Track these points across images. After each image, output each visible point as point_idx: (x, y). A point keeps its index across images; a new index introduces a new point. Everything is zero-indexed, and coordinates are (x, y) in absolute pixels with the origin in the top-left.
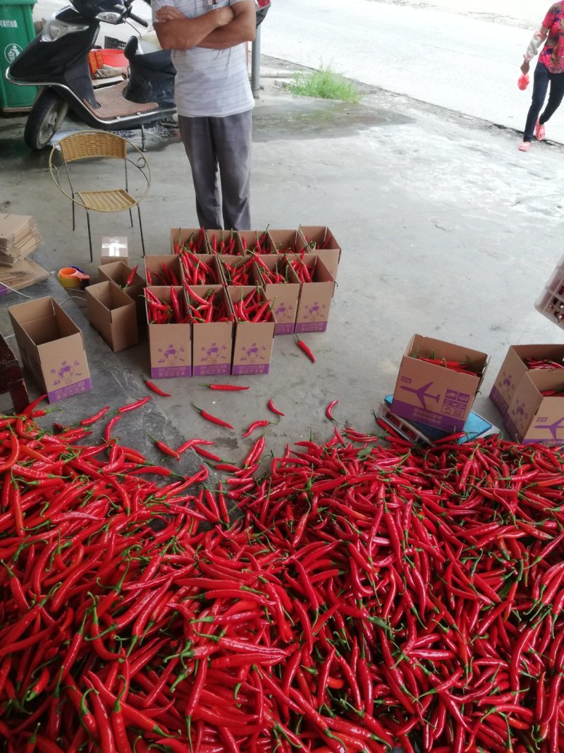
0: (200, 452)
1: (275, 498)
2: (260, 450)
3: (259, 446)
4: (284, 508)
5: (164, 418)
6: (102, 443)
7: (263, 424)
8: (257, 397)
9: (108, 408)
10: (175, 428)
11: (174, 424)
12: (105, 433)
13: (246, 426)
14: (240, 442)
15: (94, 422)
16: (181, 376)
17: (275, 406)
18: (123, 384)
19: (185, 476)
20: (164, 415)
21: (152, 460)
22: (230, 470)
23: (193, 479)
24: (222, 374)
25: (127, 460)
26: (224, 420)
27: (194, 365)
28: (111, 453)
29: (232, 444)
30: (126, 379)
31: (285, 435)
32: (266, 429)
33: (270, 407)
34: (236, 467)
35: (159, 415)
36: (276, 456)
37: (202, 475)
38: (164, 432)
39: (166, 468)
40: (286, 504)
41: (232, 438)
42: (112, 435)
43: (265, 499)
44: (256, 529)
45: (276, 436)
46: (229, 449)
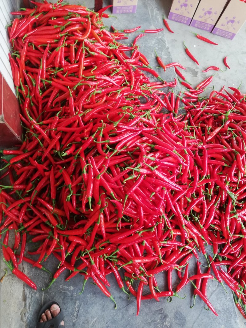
0: (177, 71)
1: (206, 112)
2: (208, 82)
3: (209, 80)
4: (208, 119)
5: (166, 44)
6: (131, 46)
7: (216, 69)
8: (219, 52)
9: (140, 27)
10: (169, 53)
11: (170, 50)
12: (134, 42)
13: (206, 67)
14: (199, 74)
15: (130, 32)
16: (183, 23)
17: (227, 61)
18: (152, 16)
19: (165, 81)
20: (166, 42)
21: (152, 65)
22: (188, 87)
23: (168, 84)
24: (206, 30)
25: (140, 60)
26: (196, 58)
27: (193, 19)
28: (133, 54)
29: (195, 74)
30: (155, 13)
31: (225, 80)
32: (216, 72)
33: (224, 61)
34: (192, 87)
35: (164, 41)
36: (215, 90)
37: (173, 84)
38: (163, 53)
39: (157, 72)
40: (211, 117)
41: (196, 70)
42: (137, 44)
43: (200, 110)
44: (189, 124)
45: (220, 78)
46: (192, 75)
